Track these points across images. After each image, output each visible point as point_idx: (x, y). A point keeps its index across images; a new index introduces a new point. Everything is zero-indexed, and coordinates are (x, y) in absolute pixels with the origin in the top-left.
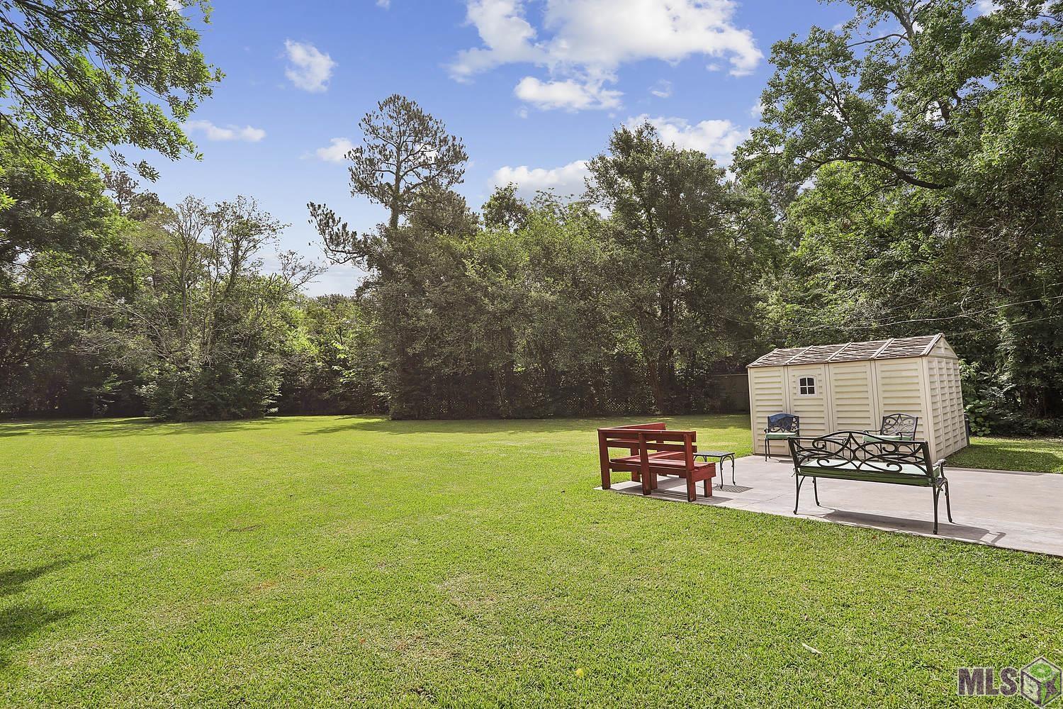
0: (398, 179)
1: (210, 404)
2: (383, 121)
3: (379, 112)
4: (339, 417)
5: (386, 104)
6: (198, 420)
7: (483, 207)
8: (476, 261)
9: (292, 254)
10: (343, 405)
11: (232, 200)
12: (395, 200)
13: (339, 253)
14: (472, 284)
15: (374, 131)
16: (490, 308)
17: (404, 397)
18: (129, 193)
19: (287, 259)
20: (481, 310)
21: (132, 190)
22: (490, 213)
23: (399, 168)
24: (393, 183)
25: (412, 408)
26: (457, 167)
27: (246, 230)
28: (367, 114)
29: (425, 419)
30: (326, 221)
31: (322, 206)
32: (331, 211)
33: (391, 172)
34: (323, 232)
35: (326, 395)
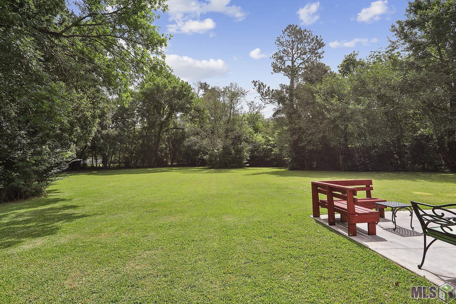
0: (293, 63)
1: (224, 162)
2: (286, 38)
3: (283, 35)
4: (272, 168)
5: (286, 30)
6: (221, 168)
7: (338, 67)
8: (321, 94)
9: (253, 102)
10: (275, 163)
11: (229, 85)
12: (292, 72)
13: (267, 100)
14: (319, 106)
15: (282, 44)
16: (329, 116)
17: (294, 160)
18: (207, 89)
19: (251, 104)
20: (324, 118)
21: (208, 88)
22: (342, 69)
23: (293, 58)
24: (291, 65)
25: (297, 165)
26: (320, 51)
27: (235, 95)
28: (277, 37)
29: (304, 170)
30: (260, 87)
31: (258, 81)
32: (262, 82)
33: (290, 60)
34: (259, 92)
35: (268, 159)
